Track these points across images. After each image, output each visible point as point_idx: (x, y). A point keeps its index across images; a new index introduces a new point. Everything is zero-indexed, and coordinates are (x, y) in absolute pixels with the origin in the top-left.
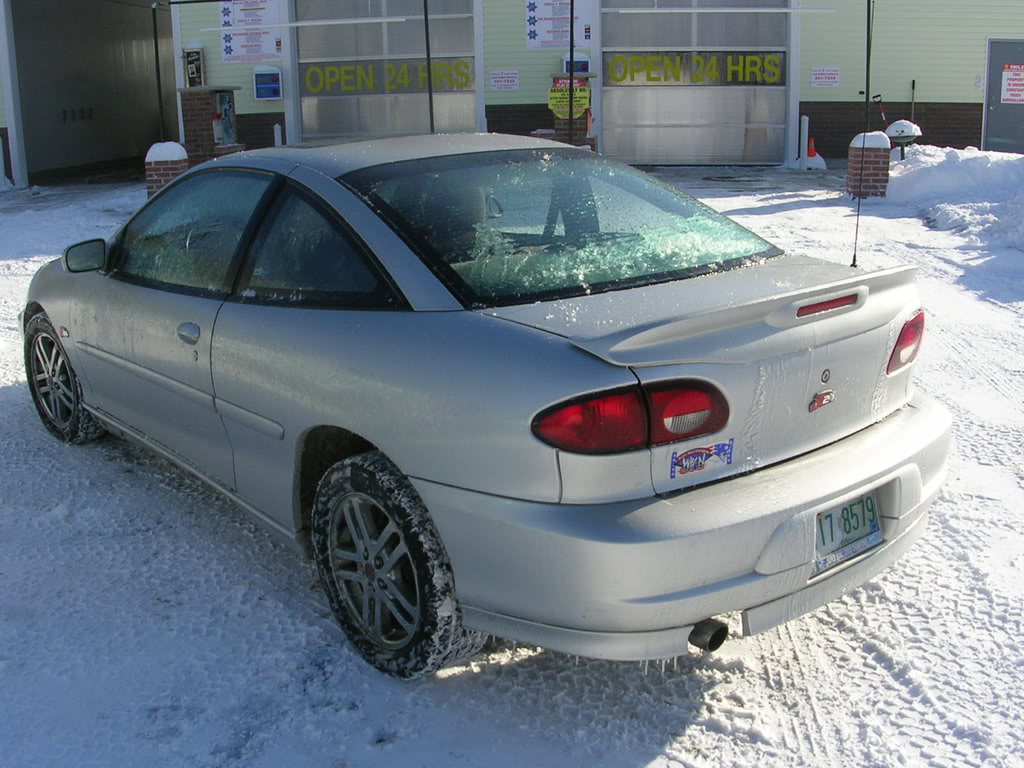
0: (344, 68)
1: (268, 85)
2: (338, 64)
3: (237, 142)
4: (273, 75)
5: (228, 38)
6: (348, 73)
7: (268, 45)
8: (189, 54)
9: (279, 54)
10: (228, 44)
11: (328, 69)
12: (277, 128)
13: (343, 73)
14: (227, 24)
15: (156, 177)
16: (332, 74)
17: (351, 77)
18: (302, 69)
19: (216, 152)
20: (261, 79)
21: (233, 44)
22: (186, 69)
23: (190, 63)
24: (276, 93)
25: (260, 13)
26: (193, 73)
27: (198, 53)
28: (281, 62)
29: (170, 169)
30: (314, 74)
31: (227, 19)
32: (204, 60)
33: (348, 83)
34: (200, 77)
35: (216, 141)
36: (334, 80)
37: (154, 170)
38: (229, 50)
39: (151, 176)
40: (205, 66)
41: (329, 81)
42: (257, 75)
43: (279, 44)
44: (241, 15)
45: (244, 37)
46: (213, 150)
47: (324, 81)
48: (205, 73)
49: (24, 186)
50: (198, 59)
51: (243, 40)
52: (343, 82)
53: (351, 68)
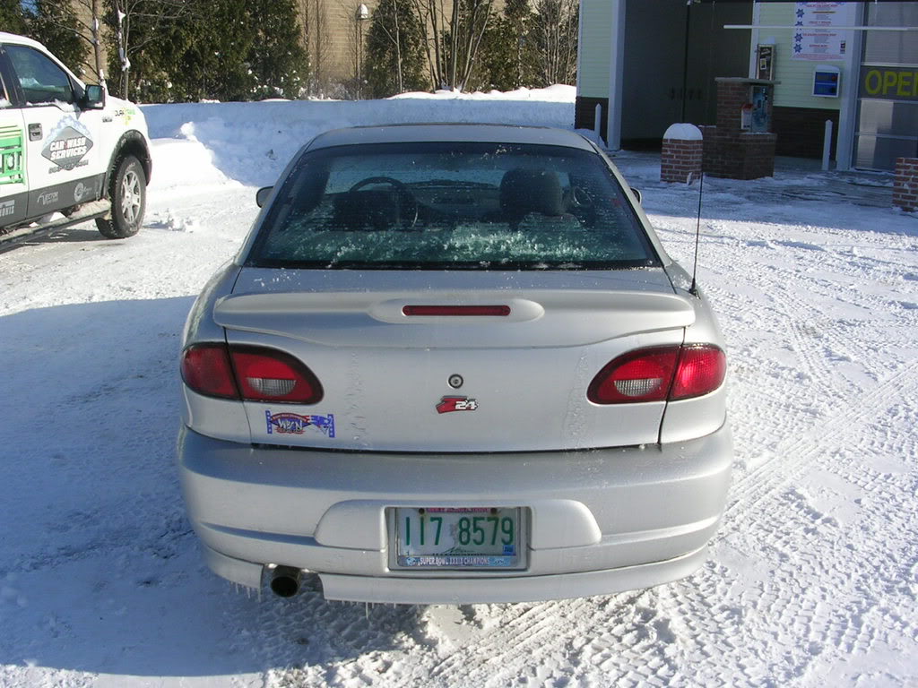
0: (903, 74)
1: (827, 83)
2: (897, 70)
3: (768, 131)
4: (833, 74)
5: (799, 37)
6: (905, 79)
7: (833, 47)
8: (762, 48)
9: (842, 55)
10: (798, 43)
11: (887, 74)
12: (829, 124)
13: (900, 79)
14: (800, 23)
15: (669, 153)
16: (891, 79)
17: (908, 83)
18: (864, 70)
19: (740, 138)
20: (820, 76)
21: (804, 43)
22: (758, 62)
23: (762, 57)
24: (833, 91)
25: (830, 16)
26: (763, 67)
27: (770, 49)
28: (844, 64)
29: (683, 147)
30: (874, 77)
31: (799, 19)
32: (775, 57)
33: (905, 88)
34: (769, 70)
35: (742, 128)
36: (892, 84)
37: (669, 146)
38: (798, 48)
39: (666, 151)
40: (775, 61)
41: (887, 85)
42: (817, 73)
43: (843, 46)
44: (813, 17)
45: (813, 38)
46: (738, 136)
47: (883, 83)
48: (774, 66)
49: (615, 149)
50: (770, 54)
51: (811, 40)
52: (899, 87)
53: (909, 74)
